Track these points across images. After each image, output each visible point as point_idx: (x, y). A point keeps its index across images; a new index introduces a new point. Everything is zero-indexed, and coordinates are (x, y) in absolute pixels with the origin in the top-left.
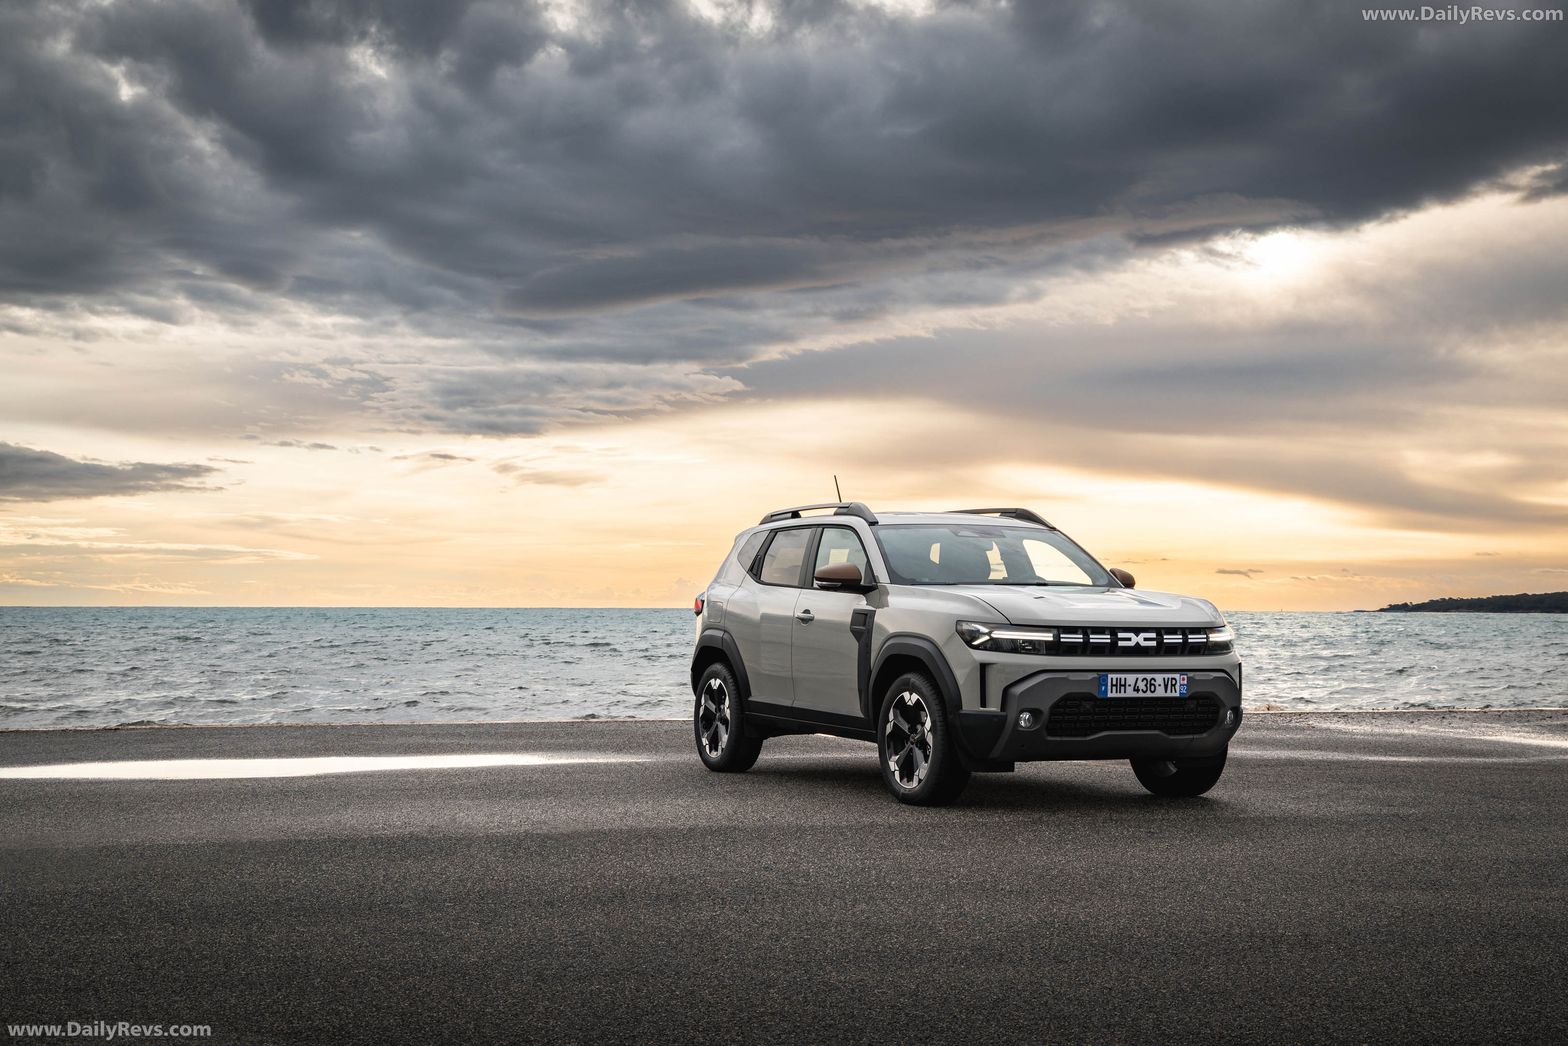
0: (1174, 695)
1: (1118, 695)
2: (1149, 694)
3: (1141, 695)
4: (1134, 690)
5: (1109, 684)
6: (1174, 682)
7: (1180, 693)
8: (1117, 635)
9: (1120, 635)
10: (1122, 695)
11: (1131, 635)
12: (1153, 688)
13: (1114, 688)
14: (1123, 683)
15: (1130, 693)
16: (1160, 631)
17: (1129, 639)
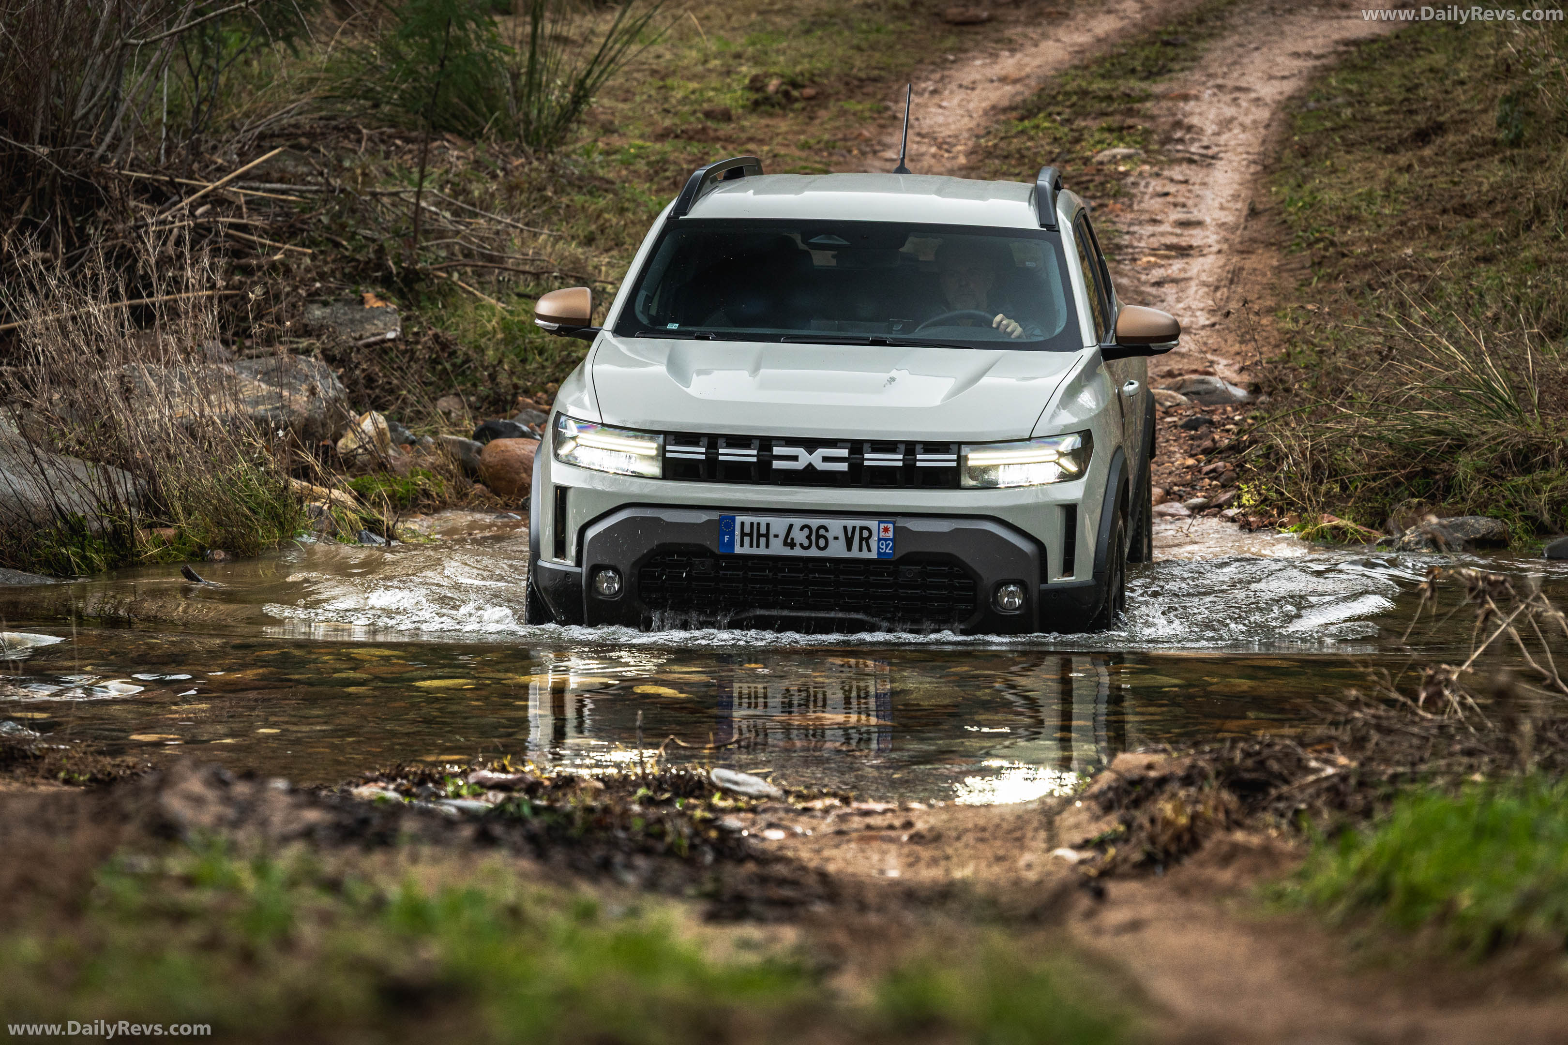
0: (865, 555)
1: (754, 551)
2: (814, 552)
3: (798, 552)
4: (786, 544)
5: (737, 532)
6: (865, 534)
7: (879, 553)
8: (771, 450)
9: (777, 450)
10: (762, 551)
11: (800, 451)
12: (822, 543)
13: (747, 540)
14: (763, 530)
15: (777, 548)
16: (857, 447)
17: (795, 458)
